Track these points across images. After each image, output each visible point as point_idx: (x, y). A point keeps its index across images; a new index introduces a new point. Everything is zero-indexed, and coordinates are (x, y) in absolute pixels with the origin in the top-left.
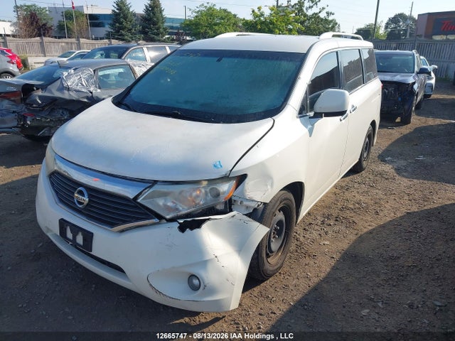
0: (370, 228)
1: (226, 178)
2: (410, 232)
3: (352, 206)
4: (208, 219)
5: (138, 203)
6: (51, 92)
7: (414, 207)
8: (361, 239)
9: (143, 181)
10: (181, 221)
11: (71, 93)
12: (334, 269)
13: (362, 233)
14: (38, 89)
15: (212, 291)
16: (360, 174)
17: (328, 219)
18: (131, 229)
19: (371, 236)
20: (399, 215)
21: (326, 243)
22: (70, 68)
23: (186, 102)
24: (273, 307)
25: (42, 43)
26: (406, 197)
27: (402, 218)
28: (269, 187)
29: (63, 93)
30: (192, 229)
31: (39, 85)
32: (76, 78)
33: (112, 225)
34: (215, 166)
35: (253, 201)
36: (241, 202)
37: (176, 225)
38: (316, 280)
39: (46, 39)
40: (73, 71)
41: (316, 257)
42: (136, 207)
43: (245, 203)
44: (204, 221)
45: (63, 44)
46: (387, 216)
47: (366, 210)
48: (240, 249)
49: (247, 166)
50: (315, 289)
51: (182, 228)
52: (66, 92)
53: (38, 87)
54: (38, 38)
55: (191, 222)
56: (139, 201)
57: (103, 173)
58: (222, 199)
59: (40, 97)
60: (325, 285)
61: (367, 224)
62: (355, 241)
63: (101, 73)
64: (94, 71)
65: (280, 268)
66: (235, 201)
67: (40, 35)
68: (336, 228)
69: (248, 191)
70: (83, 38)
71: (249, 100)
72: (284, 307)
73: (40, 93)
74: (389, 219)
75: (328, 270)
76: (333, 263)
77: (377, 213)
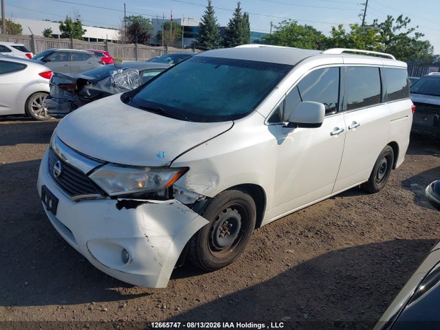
0: (346, 246)
1: (166, 168)
2: (386, 257)
3: (340, 223)
4: (146, 202)
5: (89, 178)
6: (99, 87)
7: (407, 235)
8: (330, 255)
9: (98, 160)
10: (120, 200)
11: (116, 89)
12: (282, 275)
13: (334, 249)
14: (90, 83)
15: (139, 266)
16: (371, 195)
17: (309, 231)
18: (85, 199)
19: (342, 253)
20: (386, 239)
21: (291, 251)
22: (120, 68)
23: (174, 101)
24: (202, 295)
25: (135, 49)
26: (406, 224)
27: (386, 243)
28: (214, 183)
29: (109, 89)
30: (127, 208)
31: (92, 80)
32: (123, 77)
33: (72, 194)
34: (159, 156)
35: (194, 193)
36: (182, 193)
37: (115, 202)
38: (257, 281)
39: (139, 46)
40: (122, 71)
41: (271, 262)
42: (88, 181)
43: (185, 193)
44: (141, 203)
45: (153, 51)
46: (372, 238)
47: (353, 229)
48: (175, 234)
49: (189, 160)
50: (251, 289)
51: (120, 206)
52: (112, 88)
53: (91, 82)
54: (133, 44)
55: (129, 202)
56: (90, 176)
57: (76, 151)
58: (162, 186)
59: (90, 91)
60: (263, 288)
61: (344, 241)
62: (323, 255)
63: (146, 75)
64: (140, 72)
65: (228, 264)
66: (176, 190)
67: (134, 43)
68: (312, 240)
69: (189, 183)
70: (171, 46)
71: (224, 104)
72: (211, 298)
73: (91, 87)
74: (371, 241)
75: (276, 275)
76: (284, 269)
77: (362, 234)
